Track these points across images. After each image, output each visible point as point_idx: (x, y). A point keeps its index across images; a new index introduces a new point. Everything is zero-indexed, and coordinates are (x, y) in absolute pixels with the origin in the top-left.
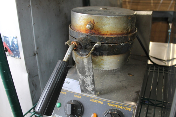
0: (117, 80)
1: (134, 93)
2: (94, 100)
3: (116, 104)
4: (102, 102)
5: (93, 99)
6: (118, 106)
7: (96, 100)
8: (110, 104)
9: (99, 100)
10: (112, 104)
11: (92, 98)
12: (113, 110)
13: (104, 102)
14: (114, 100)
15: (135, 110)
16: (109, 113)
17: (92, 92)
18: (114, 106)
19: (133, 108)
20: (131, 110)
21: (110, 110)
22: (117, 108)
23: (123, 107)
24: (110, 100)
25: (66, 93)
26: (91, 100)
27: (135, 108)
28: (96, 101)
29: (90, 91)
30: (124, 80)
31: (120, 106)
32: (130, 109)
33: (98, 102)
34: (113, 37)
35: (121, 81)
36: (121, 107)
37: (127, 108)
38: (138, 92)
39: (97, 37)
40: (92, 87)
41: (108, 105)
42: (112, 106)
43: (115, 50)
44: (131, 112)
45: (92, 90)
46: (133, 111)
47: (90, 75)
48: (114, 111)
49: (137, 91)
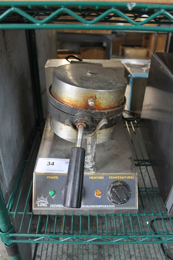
0: (104, 149)
1: (128, 160)
2: (94, 177)
3: (118, 176)
4: (103, 177)
5: (92, 176)
6: (120, 177)
7: (96, 176)
8: (112, 177)
9: (99, 176)
10: (114, 177)
11: (90, 176)
12: (117, 182)
13: (105, 177)
14: (114, 172)
15: (136, 176)
16: (114, 186)
17: (91, 169)
18: (116, 178)
19: (135, 176)
20: (133, 178)
21: (113, 183)
22: (120, 179)
23: (125, 177)
24: (110, 173)
25: (57, 177)
26: (90, 178)
27: (136, 174)
28: (96, 178)
29: (89, 169)
30: (111, 148)
31: (122, 176)
32: (131, 177)
33: (98, 178)
34: (113, 111)
35: (109, 150)
36: (123, 178)
37: (129, 177)
38: (131, 158)
39: (99, 113)
40: (92, 165)
41: (110, 178)
42: (114, 179)
43: (112, 123)
44: (134, 179)
45: (91, 168)
46: (135, 178)
47: (91, 153)
48: (119, 183)
49: (129, 157)
